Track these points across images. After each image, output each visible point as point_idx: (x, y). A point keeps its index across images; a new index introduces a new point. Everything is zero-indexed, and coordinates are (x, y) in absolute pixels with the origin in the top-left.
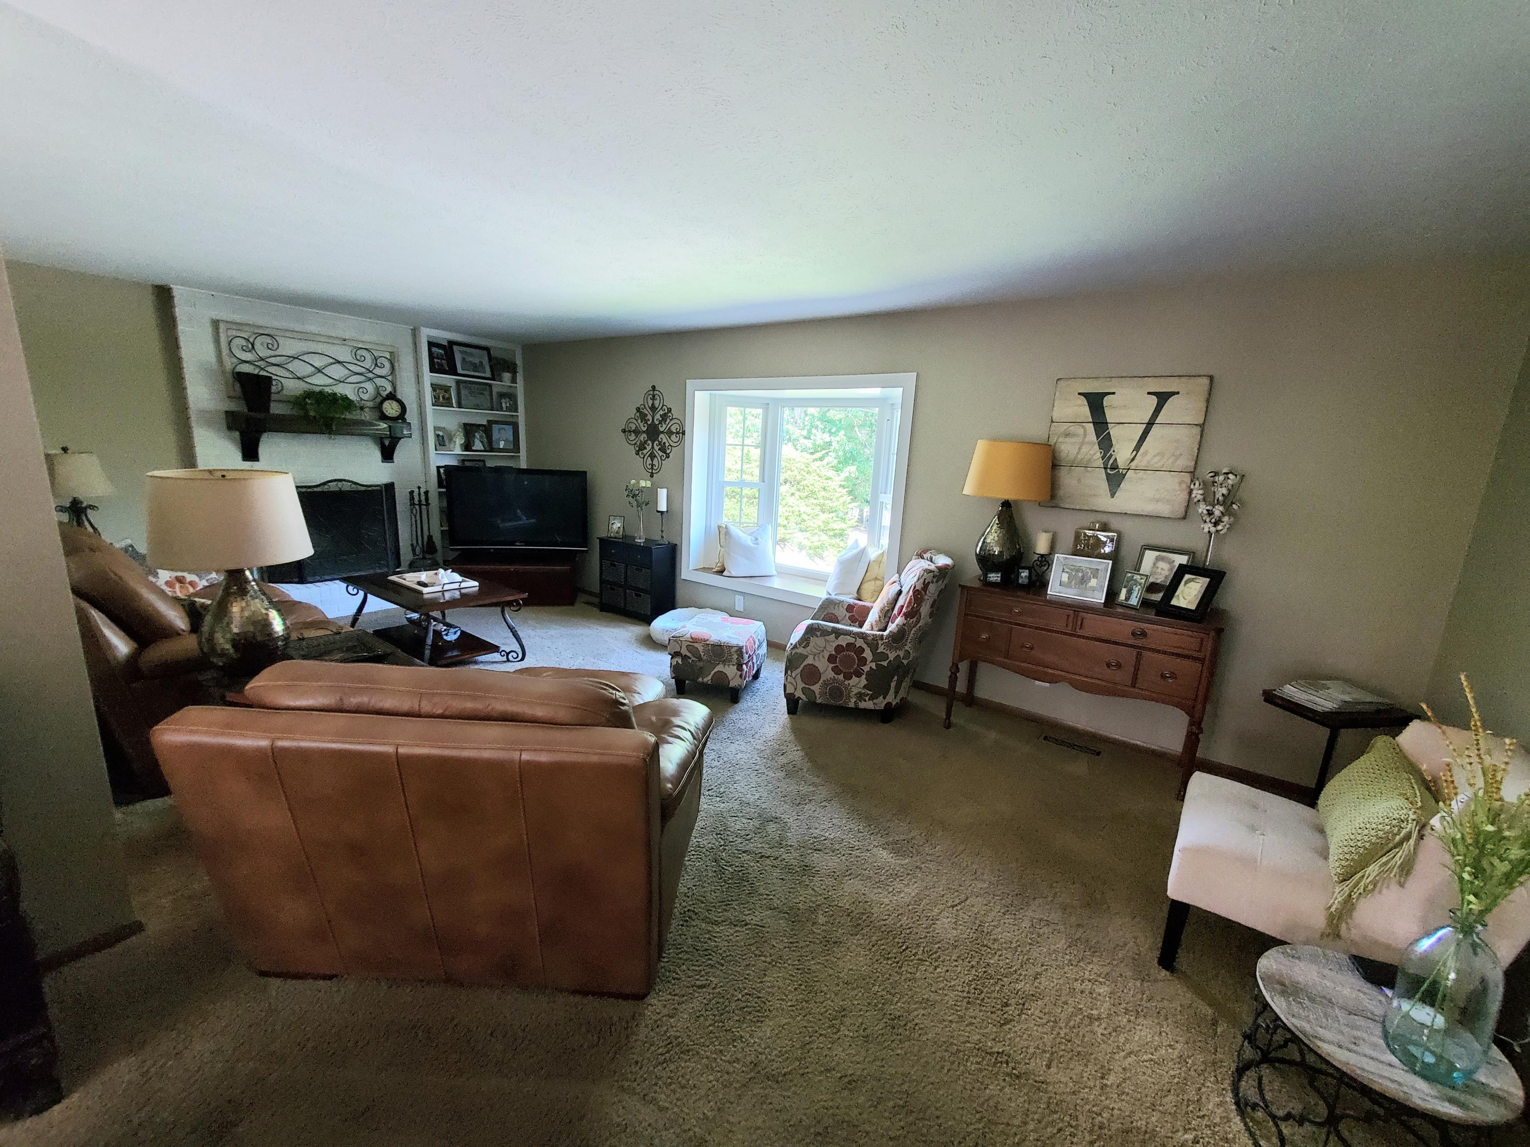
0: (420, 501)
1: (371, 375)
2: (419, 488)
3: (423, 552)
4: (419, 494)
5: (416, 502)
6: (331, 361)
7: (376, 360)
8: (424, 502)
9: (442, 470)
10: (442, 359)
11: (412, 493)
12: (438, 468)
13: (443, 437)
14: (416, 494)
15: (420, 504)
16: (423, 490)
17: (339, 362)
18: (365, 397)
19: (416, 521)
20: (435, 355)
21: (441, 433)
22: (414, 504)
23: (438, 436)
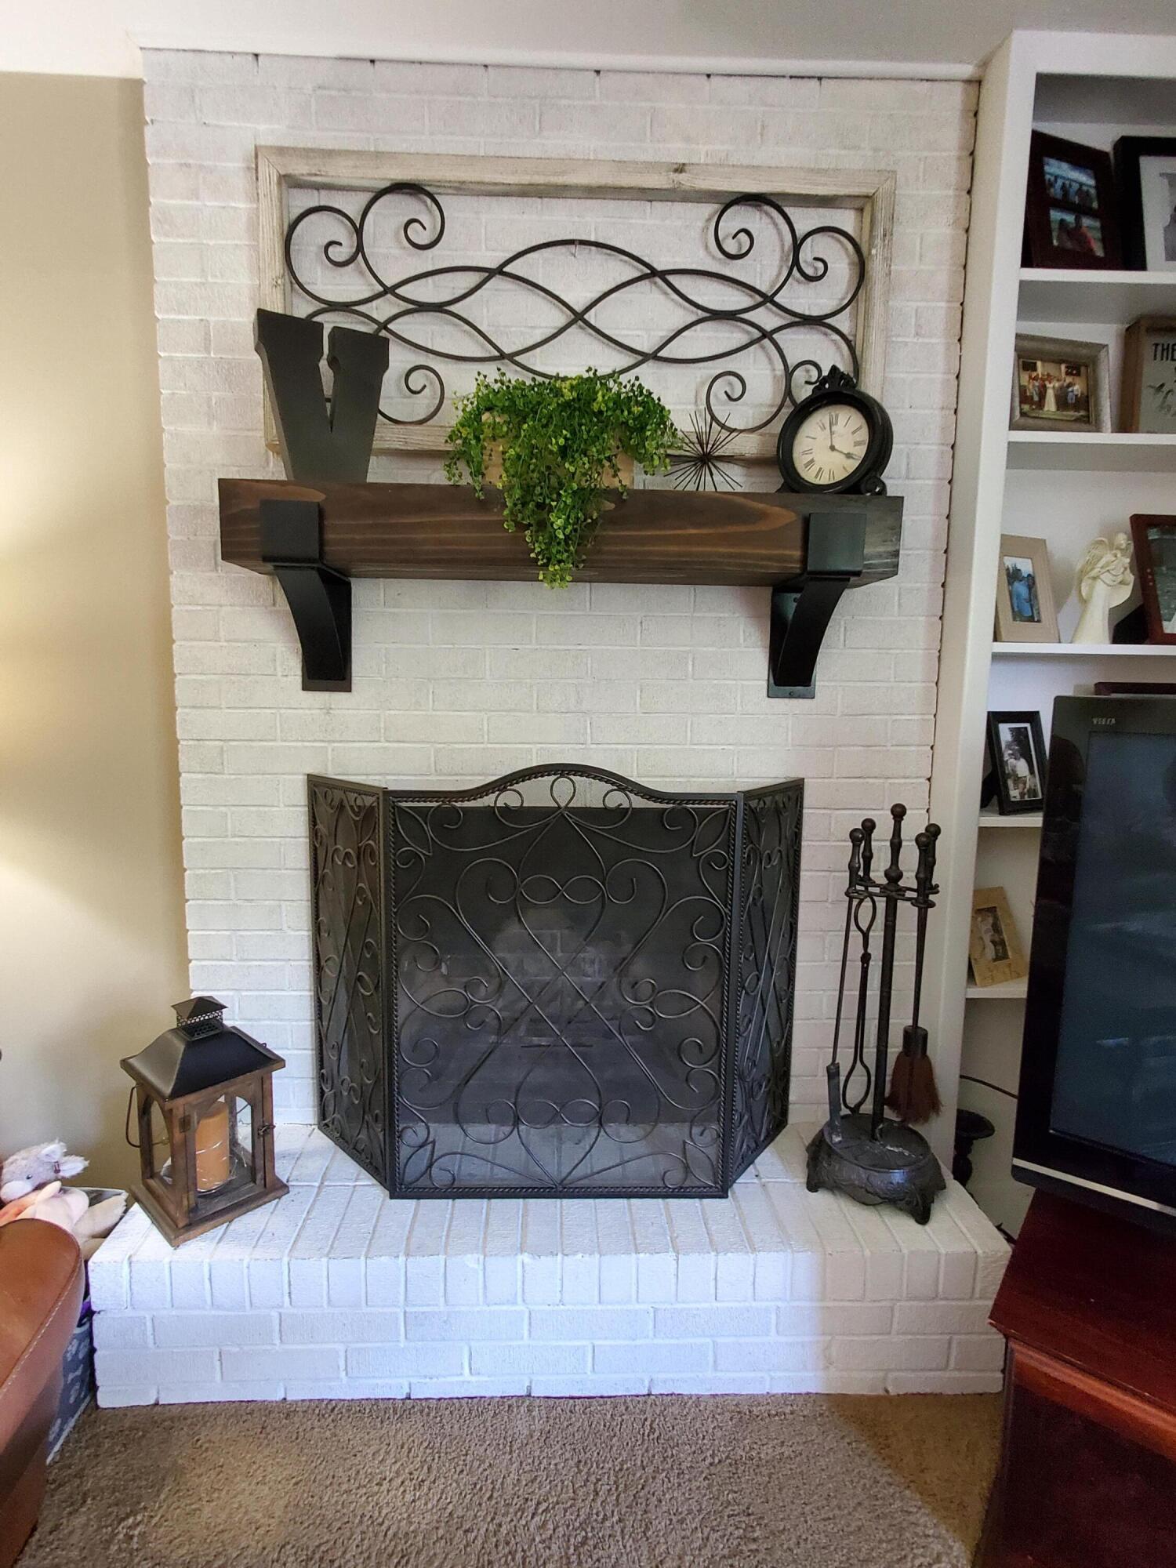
0: (894, 875)
1: (767, 318)
2: (899, 813)
3: (880, 1101)
4: (896, 846)
5: (878, 874)
6: (631, 271)
7: (797, 246)
8: (909, 880)
9: (1005, 731)
10: (1081, 210)
11: (863, 834)
12: (995, 719)
13: (1031, 582)
14: (881, 844)
15: (893, 890)
16: (913, 826)
17: (652, 273)
18: (739, 416)
19: (866, 958)
20: (1056, 191)
21: (1025, 566)
22: (867, 880)
23: (1013, 576)
